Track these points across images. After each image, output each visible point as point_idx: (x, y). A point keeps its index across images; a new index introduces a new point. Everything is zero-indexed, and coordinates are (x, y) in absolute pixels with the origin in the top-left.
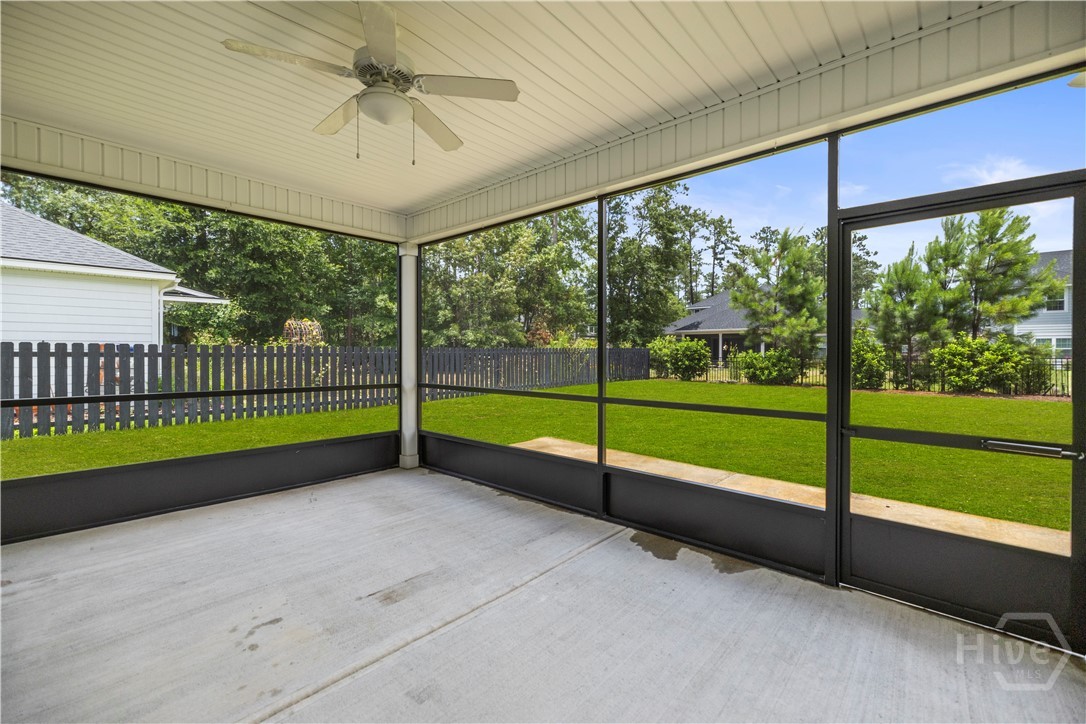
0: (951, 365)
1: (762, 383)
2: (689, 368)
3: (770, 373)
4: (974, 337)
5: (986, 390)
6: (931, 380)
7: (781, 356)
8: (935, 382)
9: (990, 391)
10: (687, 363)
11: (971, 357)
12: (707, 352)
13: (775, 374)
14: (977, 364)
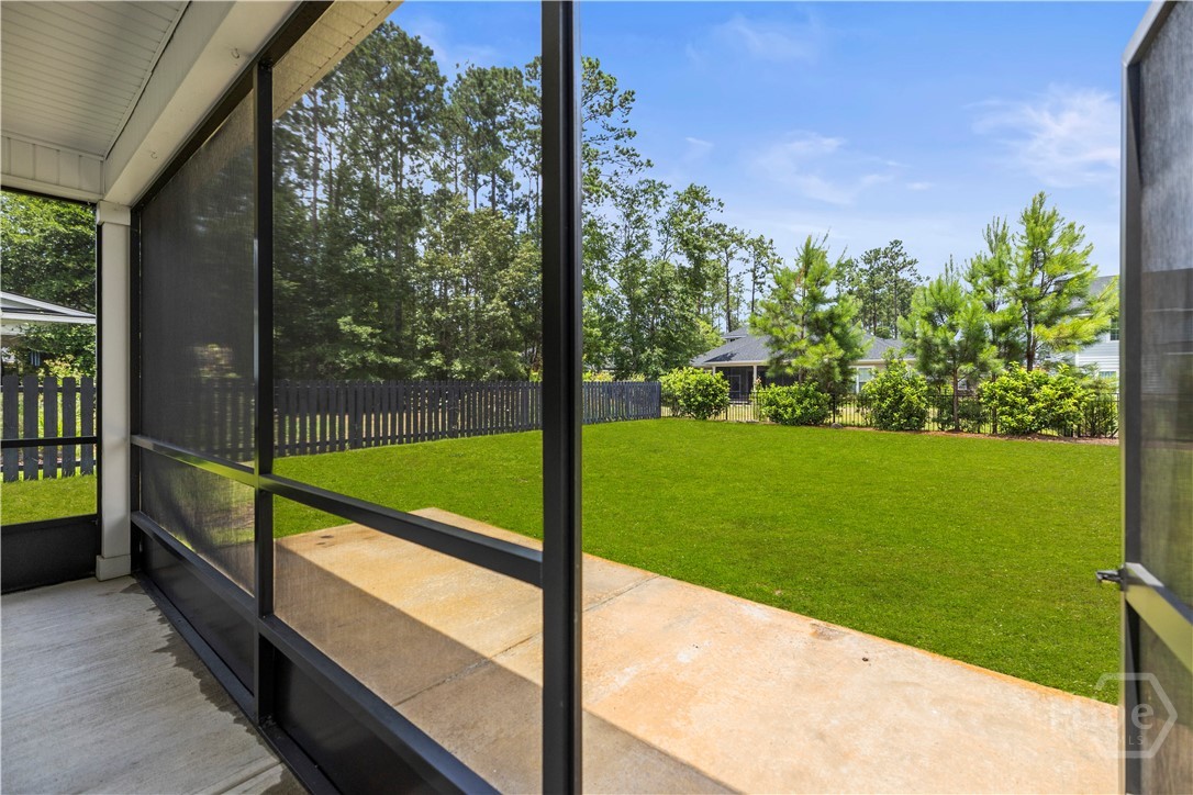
0: (1002, 401)
1: (785, 423)
2: (703, 405)
3: (794, 411)
4: (1029, 369)
5: (1044, 432)
6: (981, 420)
7: (807, 391)
8: (986, 421)
9: (1049, 432)
10: (700, 399)
11: (1026, 392)
12: (725, 386)
13: (798, 412)
14: (1032, 400)
